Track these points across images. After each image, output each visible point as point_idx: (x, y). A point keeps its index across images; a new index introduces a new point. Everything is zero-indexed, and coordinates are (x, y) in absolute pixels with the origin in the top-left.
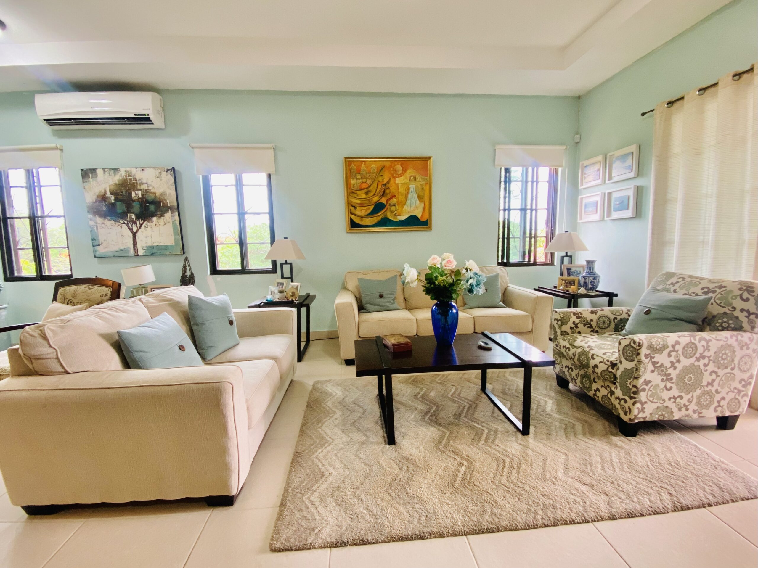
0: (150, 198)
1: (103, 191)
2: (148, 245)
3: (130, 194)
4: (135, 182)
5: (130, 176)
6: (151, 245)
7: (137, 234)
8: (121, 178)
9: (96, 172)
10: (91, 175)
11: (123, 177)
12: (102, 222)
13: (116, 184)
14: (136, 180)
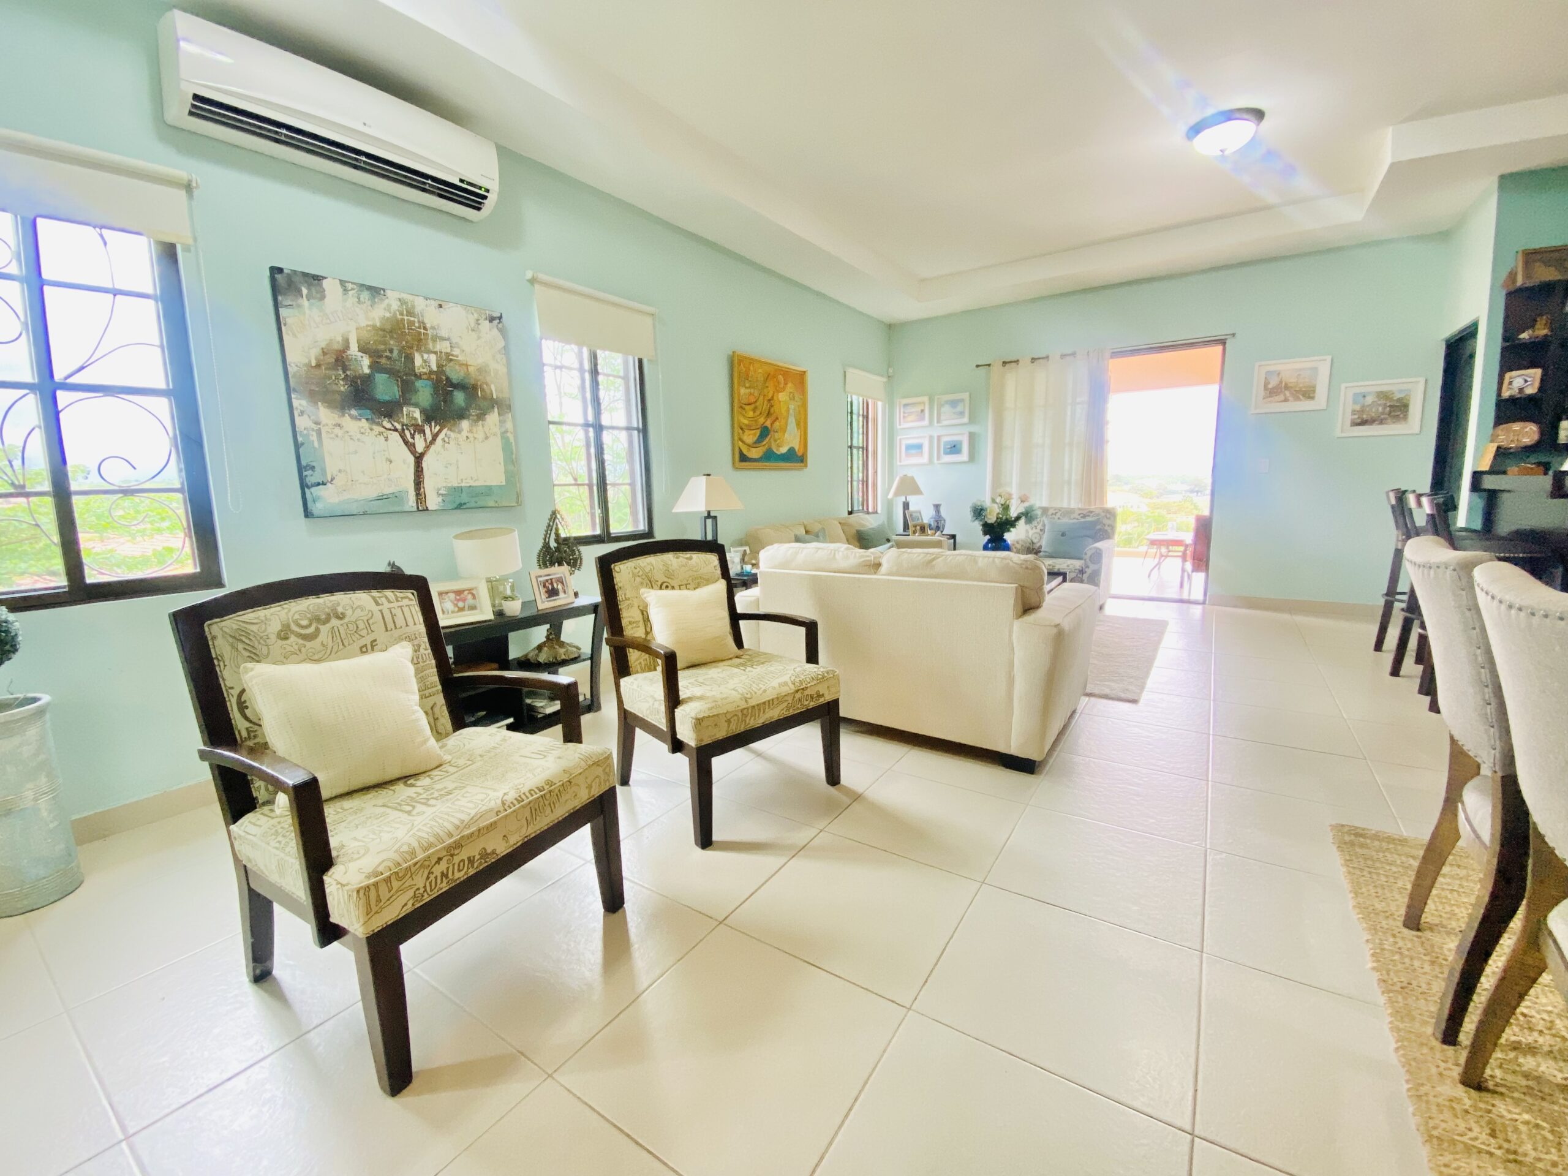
0: (455, 373)
1: (340, 339)
2: (449, 485)
3: (410, 359)
4: (422, 331)
5: (410, 313)
6: (456, 485)
7: (425, 458)
8: (388, 315)
9: (321, 286)
10: (305, 291)
11: (395, 314)
12: (334, 423)
13: (374, 327)
14: (425, 328)
